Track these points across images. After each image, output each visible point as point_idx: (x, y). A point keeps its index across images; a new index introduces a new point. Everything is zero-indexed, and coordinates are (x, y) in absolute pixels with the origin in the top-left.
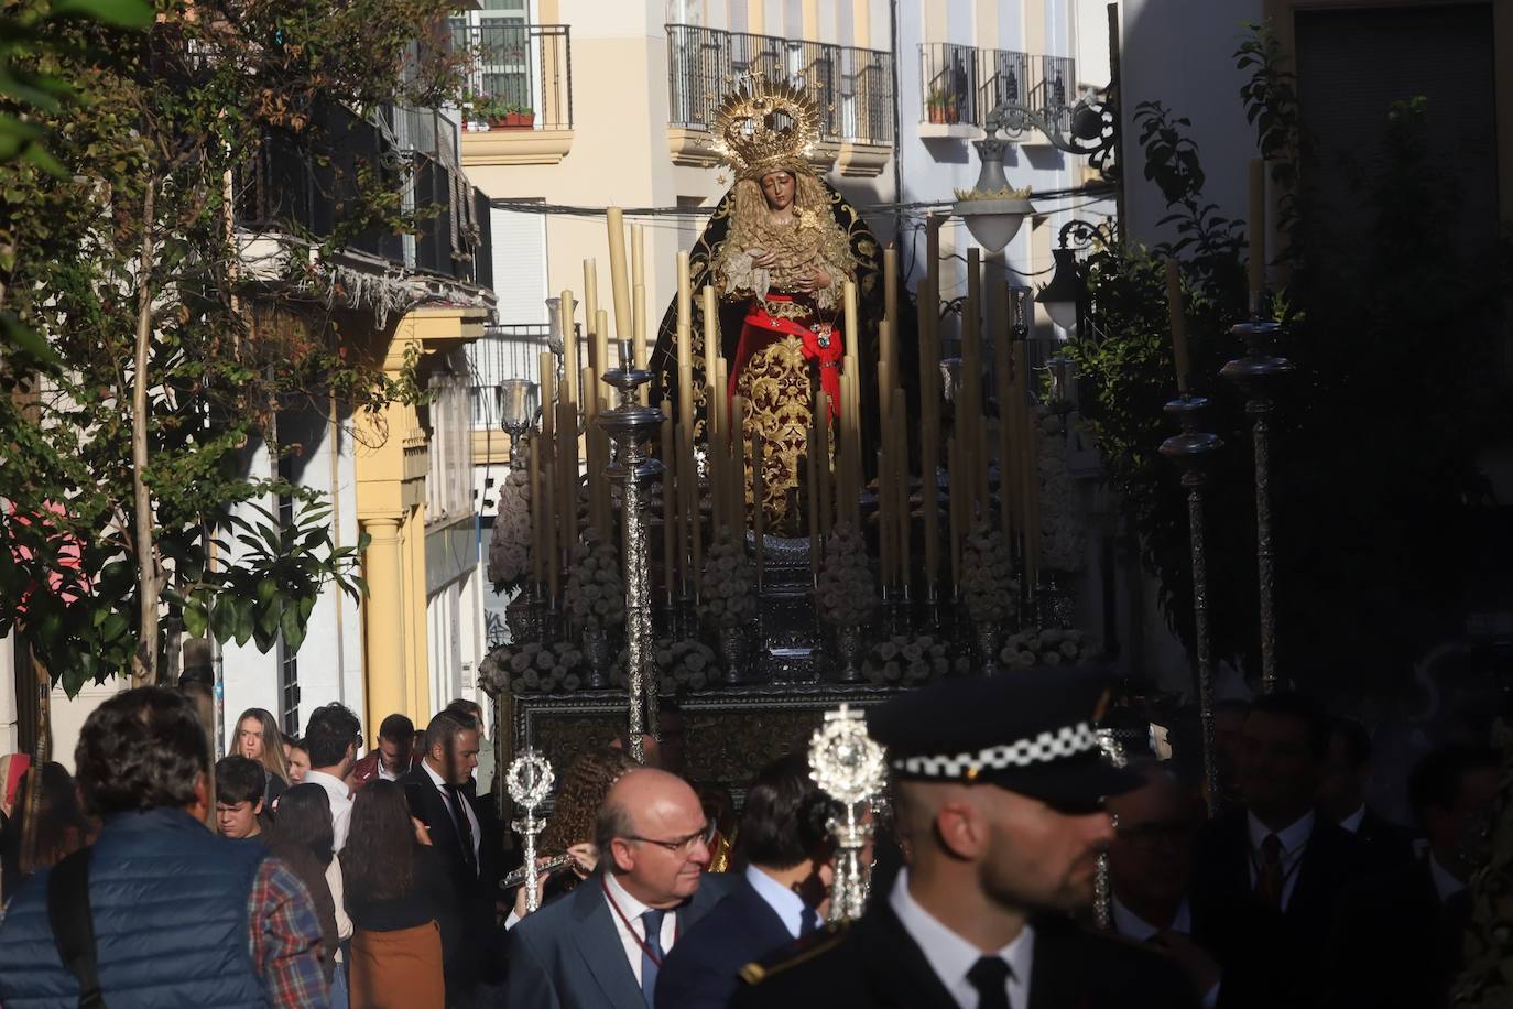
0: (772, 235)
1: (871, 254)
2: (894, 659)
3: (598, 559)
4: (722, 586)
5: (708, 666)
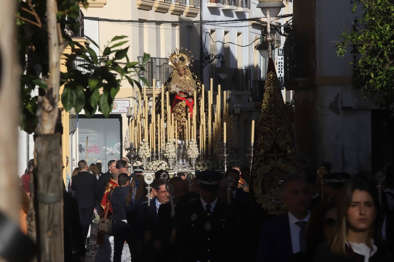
0: (180, 81)
1: (200, 85)
5: (166, 166)
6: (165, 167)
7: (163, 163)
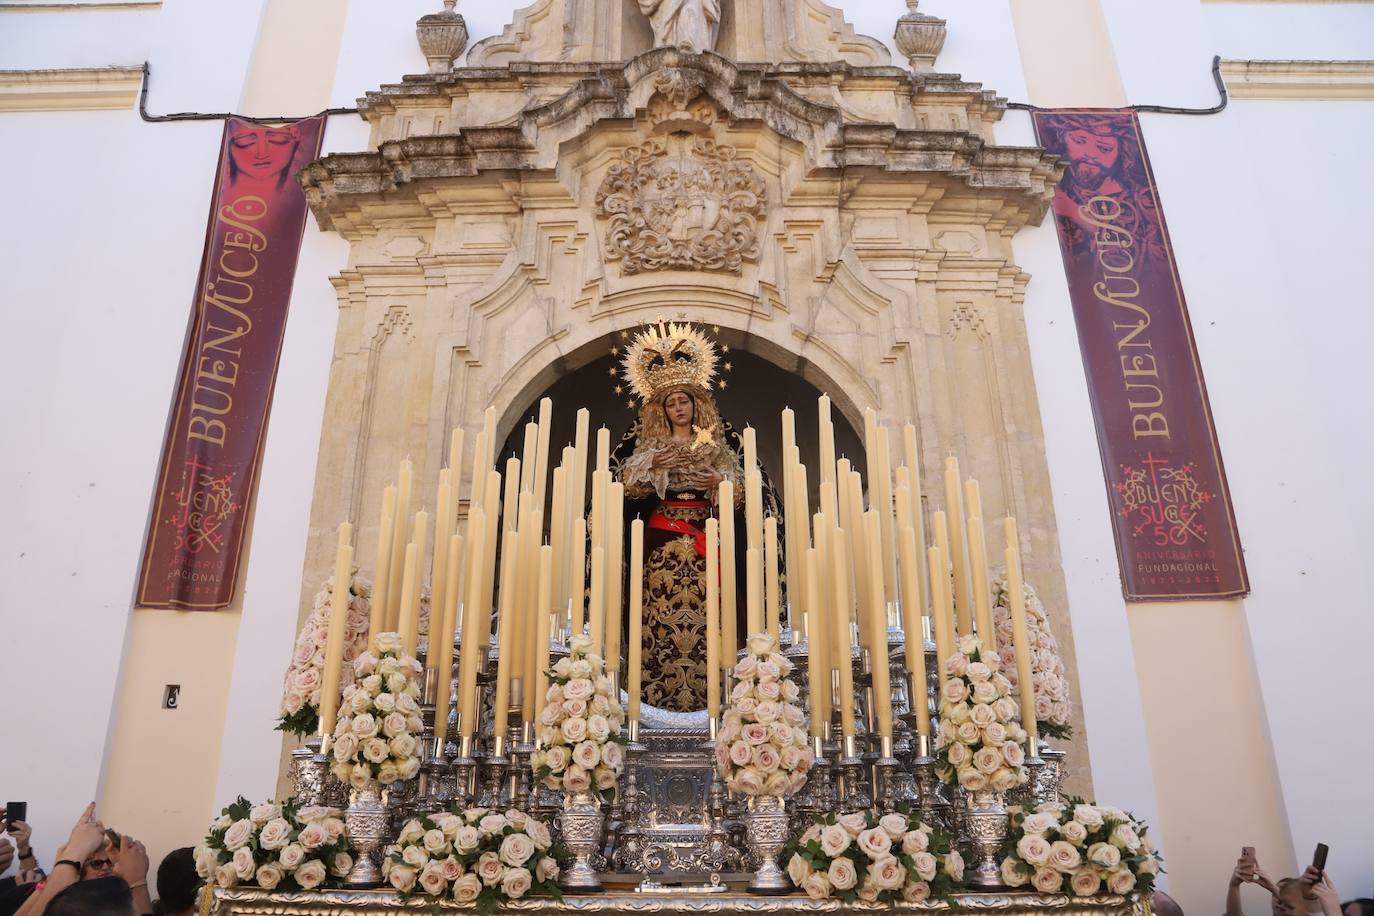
2: (847, 854)
3: (384, 679)
4: (567, 725)
5: (537, 856)
6: (532, 864)
7: (508, 831)
